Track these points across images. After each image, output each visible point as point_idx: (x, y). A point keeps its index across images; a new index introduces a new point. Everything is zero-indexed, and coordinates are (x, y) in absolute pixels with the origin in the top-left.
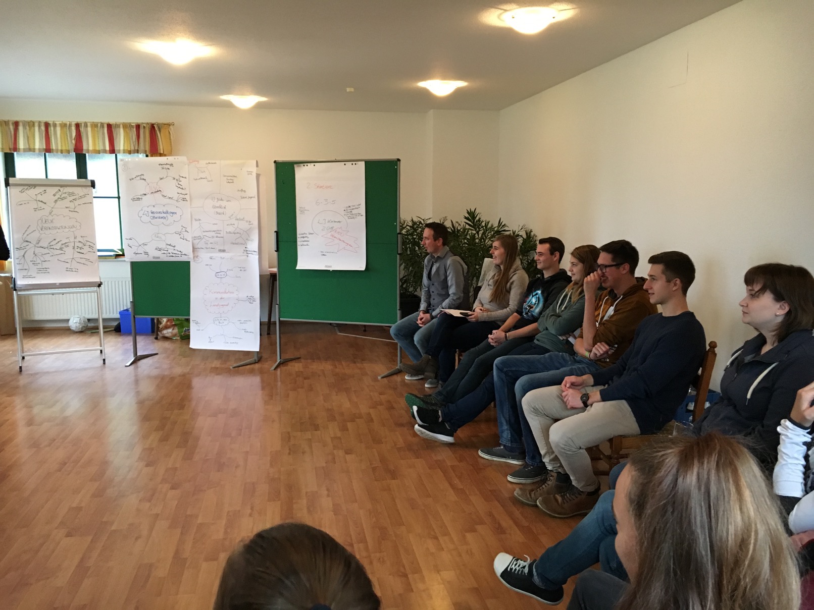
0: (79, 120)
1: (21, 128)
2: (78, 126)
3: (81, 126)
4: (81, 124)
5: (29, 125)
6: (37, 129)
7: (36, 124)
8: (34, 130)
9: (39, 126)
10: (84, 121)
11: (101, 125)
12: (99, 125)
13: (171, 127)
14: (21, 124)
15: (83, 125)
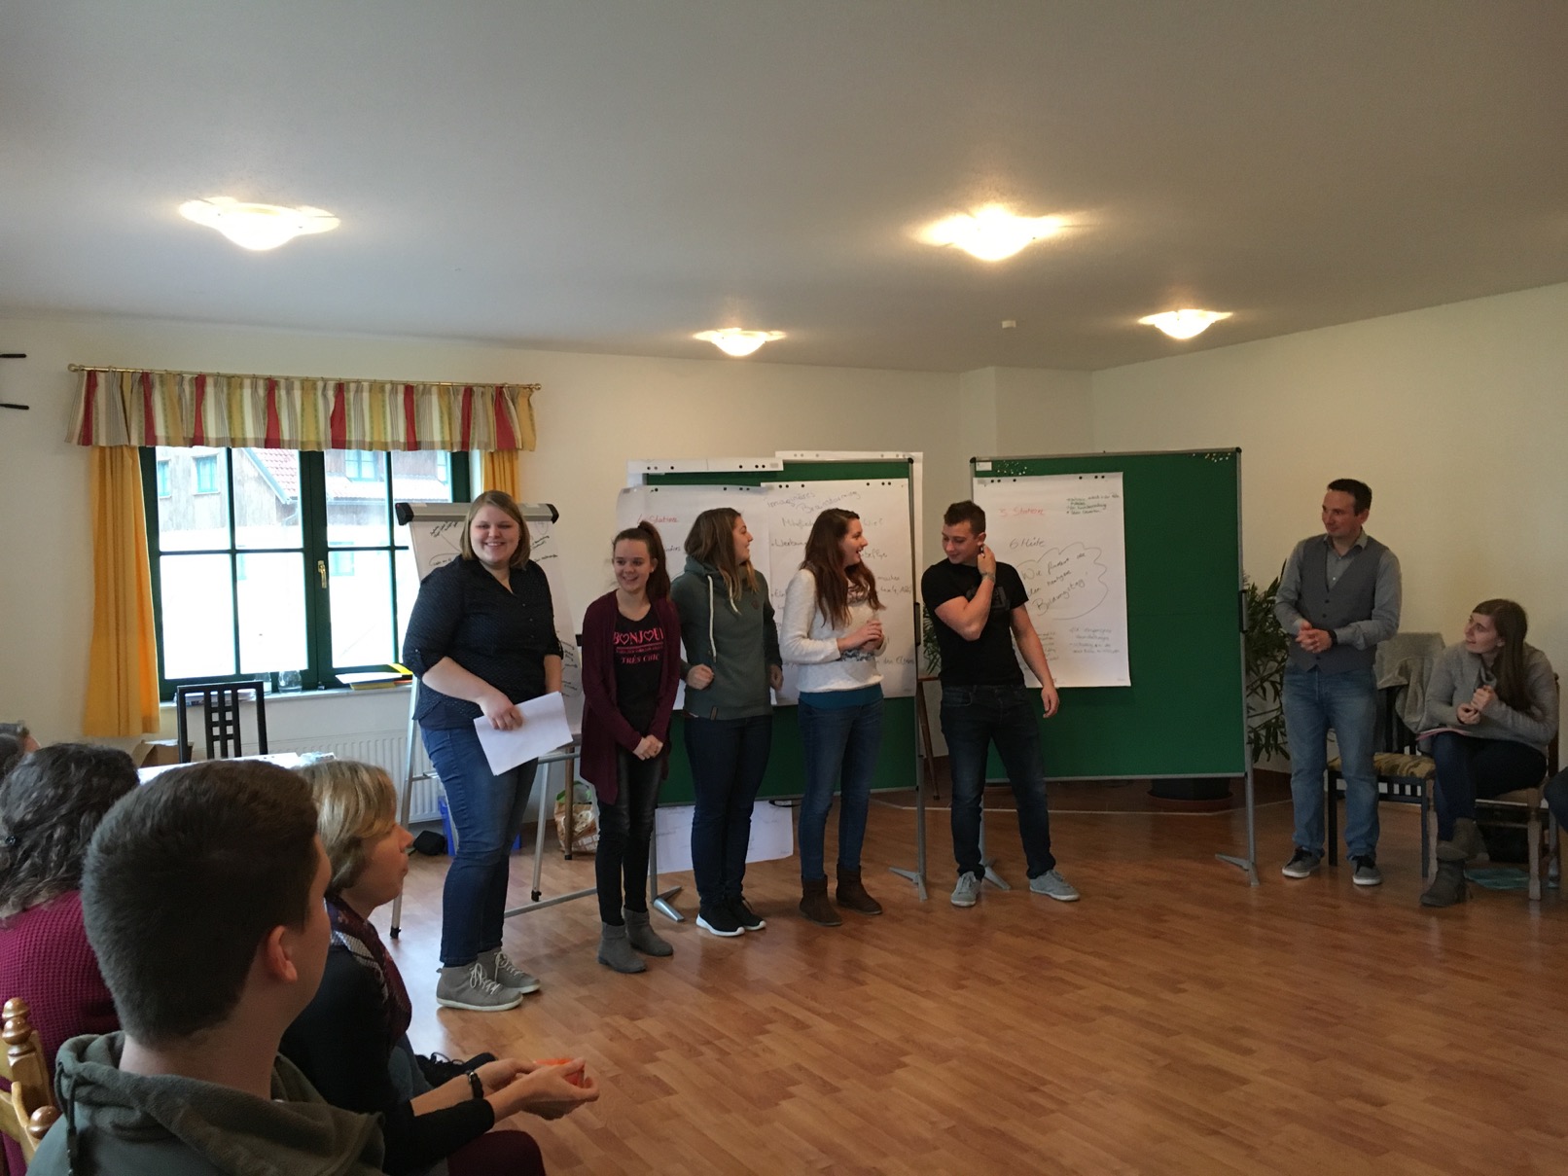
0: (344, 376)
1: (210, 390)
2: (340, 388)
3: (348, 389)
4: (348, 382)
5: (229, 385)
6: (247, 392)
7: (247, 382)
8: (242, 395)
9: (254, 387)
10: (356, 377)
11: (393, 388)
12: (388, 387)
13: (536, 393)
14: (210, 382)
15: (353, 386)
